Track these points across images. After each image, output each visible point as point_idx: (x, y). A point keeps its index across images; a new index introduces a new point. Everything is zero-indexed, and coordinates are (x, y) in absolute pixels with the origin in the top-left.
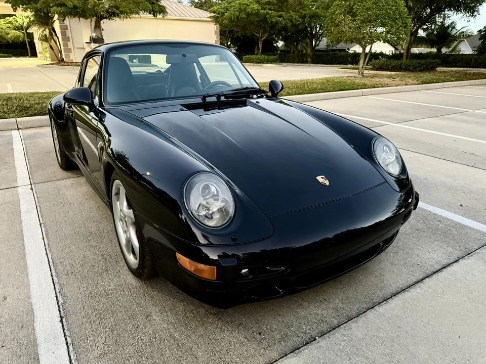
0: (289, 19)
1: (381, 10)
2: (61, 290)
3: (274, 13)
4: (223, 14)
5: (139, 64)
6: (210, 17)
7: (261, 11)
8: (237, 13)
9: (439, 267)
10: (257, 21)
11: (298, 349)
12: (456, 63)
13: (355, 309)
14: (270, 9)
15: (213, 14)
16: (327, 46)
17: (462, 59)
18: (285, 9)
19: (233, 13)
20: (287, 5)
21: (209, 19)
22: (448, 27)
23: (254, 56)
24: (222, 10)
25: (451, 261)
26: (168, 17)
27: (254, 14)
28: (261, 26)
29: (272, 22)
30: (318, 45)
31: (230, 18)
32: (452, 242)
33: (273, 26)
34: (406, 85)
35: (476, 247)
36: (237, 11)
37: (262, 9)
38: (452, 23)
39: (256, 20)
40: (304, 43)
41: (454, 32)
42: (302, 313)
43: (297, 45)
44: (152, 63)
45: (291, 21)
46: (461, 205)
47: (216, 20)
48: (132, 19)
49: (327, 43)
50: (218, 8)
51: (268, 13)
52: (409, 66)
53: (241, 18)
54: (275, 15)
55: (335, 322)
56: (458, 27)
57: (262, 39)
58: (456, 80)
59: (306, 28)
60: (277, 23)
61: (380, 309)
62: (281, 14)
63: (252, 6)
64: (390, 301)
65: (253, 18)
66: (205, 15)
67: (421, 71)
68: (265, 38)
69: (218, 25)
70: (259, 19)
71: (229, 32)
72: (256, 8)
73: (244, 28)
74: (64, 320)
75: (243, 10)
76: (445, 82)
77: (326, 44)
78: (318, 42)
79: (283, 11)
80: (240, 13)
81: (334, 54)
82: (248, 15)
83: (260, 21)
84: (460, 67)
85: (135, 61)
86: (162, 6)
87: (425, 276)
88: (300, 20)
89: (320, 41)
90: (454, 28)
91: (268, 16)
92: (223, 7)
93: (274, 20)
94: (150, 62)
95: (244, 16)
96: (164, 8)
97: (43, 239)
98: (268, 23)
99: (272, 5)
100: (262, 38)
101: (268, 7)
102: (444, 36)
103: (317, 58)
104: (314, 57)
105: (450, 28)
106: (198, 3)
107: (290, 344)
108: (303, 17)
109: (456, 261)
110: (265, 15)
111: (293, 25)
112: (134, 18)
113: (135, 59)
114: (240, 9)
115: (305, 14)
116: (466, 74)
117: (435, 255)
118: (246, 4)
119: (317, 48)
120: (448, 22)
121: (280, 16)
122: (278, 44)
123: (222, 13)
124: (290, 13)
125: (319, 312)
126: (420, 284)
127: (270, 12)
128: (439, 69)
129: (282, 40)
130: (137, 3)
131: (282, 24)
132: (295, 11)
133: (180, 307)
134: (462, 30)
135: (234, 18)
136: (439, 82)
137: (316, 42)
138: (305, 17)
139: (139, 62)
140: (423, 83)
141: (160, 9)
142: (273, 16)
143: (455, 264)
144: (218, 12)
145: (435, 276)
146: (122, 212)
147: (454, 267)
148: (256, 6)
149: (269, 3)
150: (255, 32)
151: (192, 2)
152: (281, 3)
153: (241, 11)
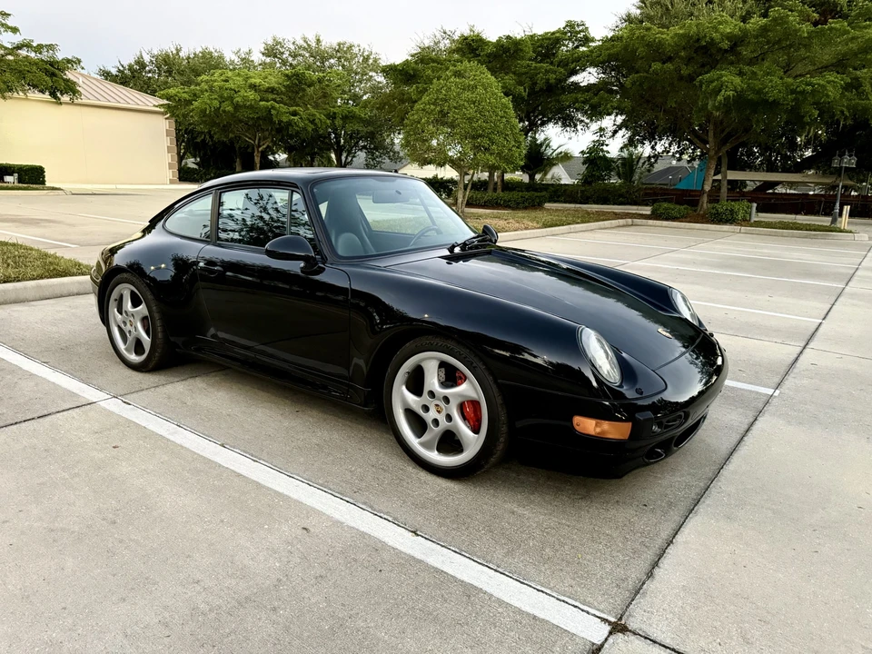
0: (308, 119)
3: (284, 108)
4: (189, 102)
5: (20, 185)
6: (161, 106)
7: (262, 103)
8: (216, 104)
9: (746, 427)
10: (253, 118)
11: (693, 509)
12: (559, 197)
13: (709, 472)
14: (274, 100)
15: (165, 102)
16: (366, 165)
17: (565, 190)
18: (300, 103)
19: (208, 102)
20: (303, 95)
21: (158, 109)
22: (541, 145)
24: (185, 96)
25: (752, 420)
27: (247, 108)
28: (259, 126)
29: (280, 122)
30: (351, 163)
31: (203, 111)
32: (736, 403)
33: (283, 128)
34: (526, 229)
35: (761, 406)
36: (215, 99)
37: (260, 100)
38: (545, 140)
39: (251, 116)
40: (322, 157)
41: (549, 152)
42: (665, 482)
44: (48, 184)
45: (313, 122)
47: (171, 111)
48: (9, 101)
49: (366, 160)
50: (178, 92)
51: (273, 107)
52: (509, 201)
53: (224, 111)
54: (287, 111)
55: (702, 484)
56: (554, 145)
57: (260, 149)
58: (583, 222)
59: (330, 134)
60: (289, 124)
61: (730, 467)
62: (295, 111)
63: (242, 93)
64: (732, 460)
65: (244, 114)
66: (150, 102)
67: (526, 208)
68: (264, 146)
69: (173, 121)
70: (257, 116)
72: (251, 97)
73: (225, 129)
75: (227, 100)
76: (569, 224)
77: (365, 163)
78: (350, 159)
79: (298, 105)
80: (220, 103)
82: (237, 107)
83: (258, 118)
84: (565, 202)
85: (8, 179)
86: (68, 80)
87: (741, 435)
88: (328, 121)
89: (354, 157)
90: (548, 145)
91: (273, 112)
92: (186, 90)
93: (285, 119)
94: (43, 182)
95: (230, 108)
96: (74, 83)
97: (256, 461)
98: (273, 123)
99: (278, 94)
100: (259, 146)
101: (271, 96)
102: (537, 159)
105: (544, 147)
106: (118, 76)
107: (682, 507)
108: (333, 117)
109: (756, 419)
110: (269, 110)
111: (315, 130)
112: (11, 98)
113: (11, 174)
114: (221, 97)
115: (335, 113)
116: (588, 213)
117: (736, 418)
118: (231, 89)
120: (540, 137)
121: (295, 114)
122: (277, 156)
123: (185, 100)
124: (308, 109)
125: (679, 479)
126: (743, 443)
127: (277, 105)
128: (547, 205)
129: (284, 152)
130: (20, 72)
131: (298, 126)
132: (316, 106)
134: (559, 150)
135: (210, 111)
136: (563, 225)
137: (346, 158)
138: (335, 118)
139: (19, 182)
140: (546, 226)
141: (68, 86)
142: (283, 112)
143: (757, 422)
144: (177, 99)
145: (749, 434)
146: (432, 394)
147: (758, 425)
148: (251, 95)
149: (272, 90)
150: (247, 136)
151: (107, 75)
152: (293, 92)
153: (222, 100)
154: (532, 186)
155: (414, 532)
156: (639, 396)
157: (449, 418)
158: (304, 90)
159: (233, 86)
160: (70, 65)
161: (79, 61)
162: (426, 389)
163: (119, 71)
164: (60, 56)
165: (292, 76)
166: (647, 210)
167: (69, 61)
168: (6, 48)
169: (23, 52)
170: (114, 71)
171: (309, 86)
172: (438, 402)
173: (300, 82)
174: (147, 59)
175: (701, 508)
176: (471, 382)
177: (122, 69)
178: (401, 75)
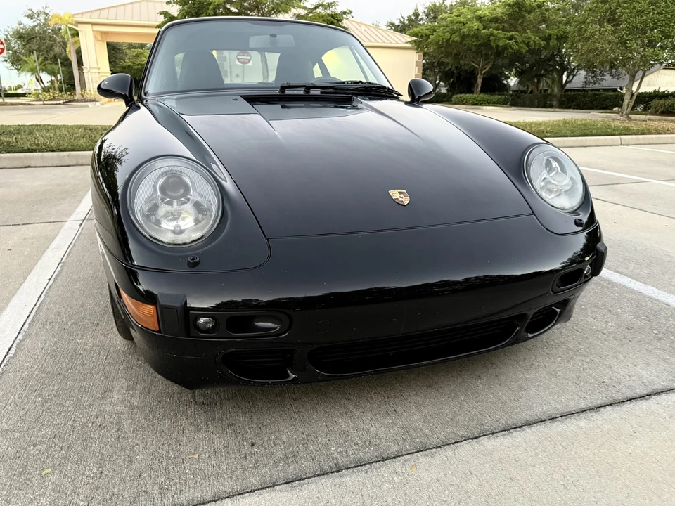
0: (524, 42)
3: (501, 34)
4: (428, 37)
6: (410, 42)
7: (483, 31)
8: (448, 35)
10: (476, 45)
14: (496, 28)
15: (414, 38)
16: (585, 82)
18: (520, 28)
19: (442, 34)
20: (523, 22)
21: (410, 45)
23: (468, 96)
24: (427, 32)
27: (473, 36)
28: (481, 52)
29: (497, 46)
30: (570, 81)
31: (437, 43)
33: (499, 52)
36: (448, 32)
37: (484, 29)
39: (474, 44)
40: (549, 78)
43: (539, 82)
45: (528, 45)
47: (418, 46)
49: (586, 78)
50: (422, 30)
51: (492, 34)
53: (453, 41)
54: (504, 36)
57: (483, 72)
59: (553, 56)
60: (505, 47)
62: (512, 35)
63: (470, 24)
65: (469, 41)
66: (404, 39)
68: (487, 70)
69: (421, 53)
70: (479, 43)
71: (438, 63)
72: (476, 27)
73: (457, 56)
75: (457, 31)
77: (584, 80)
78: (571, 77)
79: (517, 31)
80: (451, 35)
81: (595, 95)
82: (464, 37)
83: (480, 45)
87: (608, 402)
88: (542, 43)
89: (574, 76)
91: (492, 38)
92: (429, 27)
93: (501, 43)
95: (458, 39)
97: (50, 279)
98: (492, 47)
99: (500, 23)
100: (483, 70)
101: (494, 25)
103: (568, 100)
104: (563, 99)
106: (399, 26)
108: (547, 39)
110: (488, 37)
111: (530, 50)
114: (452, 29)
115: (550, 35)
118: (461, 22)
119: (568, 86)
121: (511, 38)
122: (509, 80)
123: (426, 35)
124: (527, 33)
127: (496, 32)
129: (515, 76)
131: (512, 49)
135: (443, 42)
137: (568, 77)
138: (550, 39)
142: (501, 37)
144: (420, 35)
148: (476, 25)
149: (496, 20)
150: (474, 62)
151: (391, 25)
152: (513, 19)
153: (453, 32)
158: (524, 17)
159: (462, 20)
160: (344, 16)
161: (351, 12)
163: (401, 22)
165: (514, 5)
167: (345, 13)
169: (320, 10)
171: (529, 13)
173: (520, 10)
174: (421, 11)
177: (402, 20)
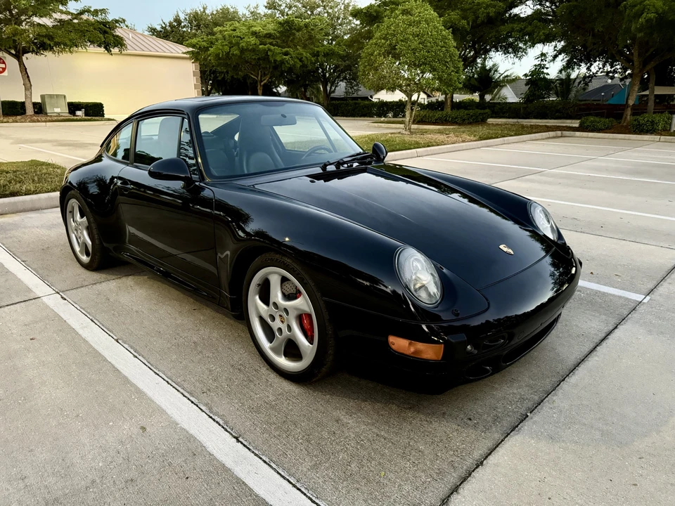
0: (298, 58)
1: (429, 52)
2: (210, 409)
3: (278, 50)
4: (206, 49)
5: (86, 117)
6: (188, 53)
7: (260, 46)
8: (227, 49)
9: (604, 335)
10: (255, 59)
11: (517, 426)
12: (503, 114)
13: (548, 384)
14: (271, 44)
15: (191, 49)
16: (346, 92)
17: (510, 108)
18: (291, 44)
19: (221, 47)
20: (294, 38)
21: (185, 55)
22: (490, 70)
24: (204, 44)
25: (611, 328)
26: (129, 52)
27: (250, 51)
28: (260, 65)
29: (275, 61)
30: (334, 92)
31: (217, 55)
32: (601, 310)
33: (277, 66)
34: (463, 141)
35: (626, 312)
36: (226, 45)
37: (261, 44)
38: (494, 65)
39: (253, 57)
40: (313, 88)
41: (497, 76)
43: (305, 91)
44: (106, 116)
45: (301, 60)
46: (592, 273)
47: (195, 56)
48: (74, 54)
49: (346, 89)
50: (199, 41)
51: (269, 50)
52: (456, 118)
53: (233, 54)
54: (280, 51)
55: (536, 398)
56: (501, 70)
57: (262, 83)
58: (516, 135)
59: (318, 69)
60: (282, 62)
61: (573, 379)
62: (287, 51)
63: (246, 39)
64: (576, 372)
65: (248, 56)
66: (180, 50)
67: (470, 123)
68: (265, 81)
69: (198, 64)
70: (258, 57)
71: (210, 72)
72: (253, 42)
73: (236, 68)
74: (240, 439)
75: (235, 45)
76: (504, 137)
78: (333, 88)
79: (289, 47)
80: (230, 48)
81: (356, 104)
82: (243, 51)
83: (259, 59)
84: (509, 118)
85: (79, 113)
86: (118, 36)
87: (595, 345)
88: (313, 59)
89: (336, 86)
90: (496, 71)
91: (269, 53)
92: (205, 39)
93: (278, 58)
94: (103, 115)
95: (237, 52)
96: (122, 39)
97: (136, 357)
98: (270, 62)
99: (274, 39)
100: (261, 81)
101: (268, 41)
102: (486, 81)
103: (334, 108)
104: (330, 108)
105: (493, 72)
106: (161, 31)
107: (507, 423)
108: (316, 55)
109: (616, 327)
110: (266, 52)
111: (304, 66)
112: (77, 52)
113: (80, 110)
114: (231, 43)
115: (318, 52)
116: (523, 127)
117: (594, 325)
118: (238, 37)
119: (332, 95)
120: (489, 64)
121: (286, 54)
122: (279, 89)
123: (204, 47)
124: (297, 49)
125: (515, 391)
126: (595, 353)
127: (272, 47)
128: (490, 121)
129: (284, 85)
130: (81, 31)
131: (289, 64)
132: (305, 47)
133: (367, 406)
134: (505, 74)
135: (223, 55)
136: (498, 138)
137: (331, 88)
138: (319, 56)
139: (86, 115)
140: (481, 139)
141: (117, 40)
142: (277, 53)
143: (616, 330)
144: (198, 46)
145: (604, 344)
146: (275, 305)
147: (617, 333)
148: (253, 40)
149: (269, 36)
150: (252, 74)
151: (153, 31)
152: (285, 36)
153: (231, 45)
154: (482, 104)
155: (237, 438)
156: (455, 318)
157: (289, 328)
158: (294, 34)
159: (239, 34)
160: (117, 25)
161: (124, 21)
162: (272, 301)
163: (162, 28)
164: (110, 18)
165: (284, 24)
166: (576, 124)
167: (117, 21)
168: (72, 14)
169: (85, 17)
170: (159, 28)
171: (298, 31)
172: (281, 313)
173: (291, 28)
174: (182, 17)
175: (526, 426)
176: (304, 297)
177: (164, 26)
178: (366, 16)
